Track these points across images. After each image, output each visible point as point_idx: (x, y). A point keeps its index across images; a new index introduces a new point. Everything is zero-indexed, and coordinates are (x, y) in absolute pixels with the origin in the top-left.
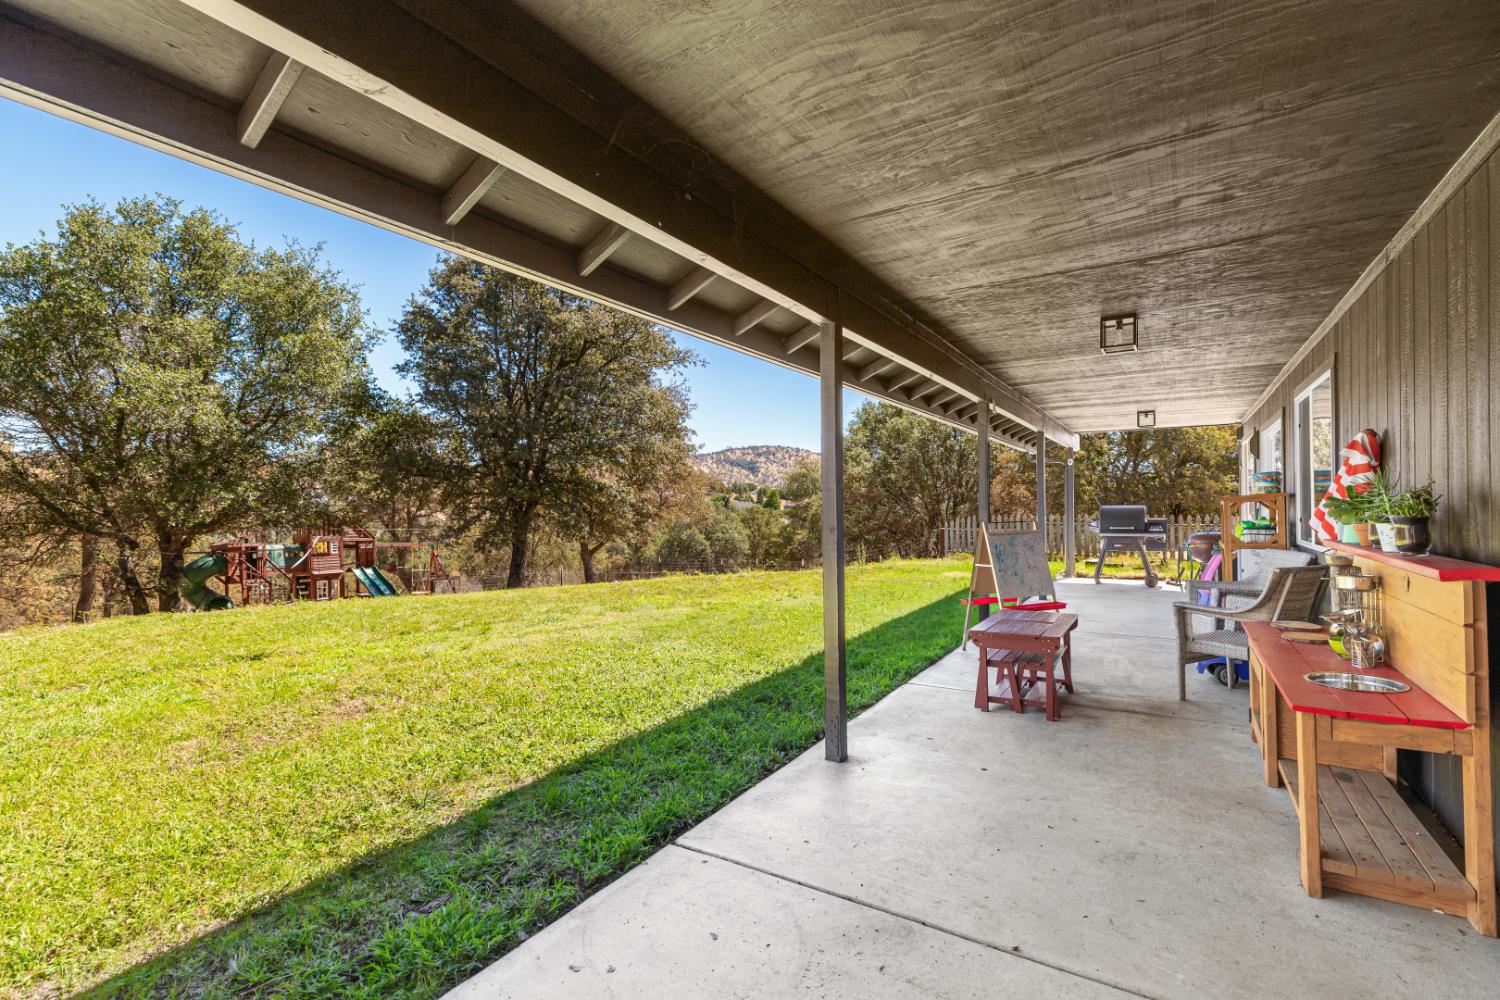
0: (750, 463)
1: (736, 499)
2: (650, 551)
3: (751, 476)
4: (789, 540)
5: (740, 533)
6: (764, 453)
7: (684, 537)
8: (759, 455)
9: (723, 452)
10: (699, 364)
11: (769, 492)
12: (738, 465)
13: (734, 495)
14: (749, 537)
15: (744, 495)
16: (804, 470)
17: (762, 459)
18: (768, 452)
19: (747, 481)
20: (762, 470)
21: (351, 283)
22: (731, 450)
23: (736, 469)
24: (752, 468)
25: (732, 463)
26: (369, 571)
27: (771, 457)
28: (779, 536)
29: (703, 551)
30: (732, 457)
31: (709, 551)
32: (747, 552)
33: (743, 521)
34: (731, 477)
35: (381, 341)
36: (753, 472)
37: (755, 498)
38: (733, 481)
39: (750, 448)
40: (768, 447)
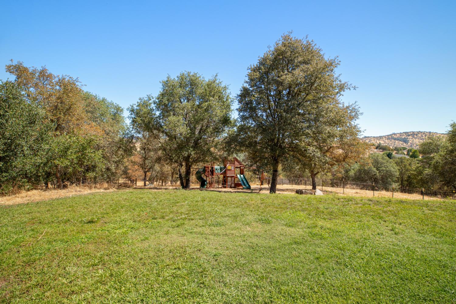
0: (403, 139)
1: (396, 153)
2: (352, 173)
3: (405, 144)
4: (420, 173)
5: (394, 168)
6: (411, 134)
7: (366, 168)
8: (409, 135)
9: (390, 135)
10: (352, 89)
11: (413, 151)
12: (398, 140)
13: (395, 152)
14: (399, 170)
15: (400, 152)
16: (431, 141)
17: (410, 137)
18: (414, 134)
19: (402, 146)
20: (410, 142)
21: (227, 85)
22: (395, 134)
23: (397, 141)
24: (405, 141)
25: (395, 139)
26: (242, 176)
27: (415, 136)
28: (414, 171)
29: (375, 175)
30: (395, 137)
31: (378, 174)
32: (398, 176)
33: (396, 163)
34: (394, 144)
35: (235, 102)
36: (405, 143)
37: (406, 153)
38: (395, 146)
39: (403, 133)
40: (413, 132)
